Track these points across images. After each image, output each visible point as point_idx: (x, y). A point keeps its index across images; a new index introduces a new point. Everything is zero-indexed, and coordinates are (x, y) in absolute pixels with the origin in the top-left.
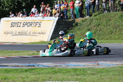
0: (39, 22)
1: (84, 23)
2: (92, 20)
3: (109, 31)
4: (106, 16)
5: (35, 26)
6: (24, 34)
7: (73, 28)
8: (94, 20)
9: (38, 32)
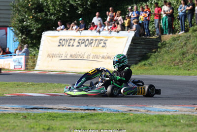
0: (104, 39)
1: (176, 42)
2: (188, 39)
5: (97, 46)
6: (79, 58)
7: (159, 50)
8: (192, 38)
9: (101, 56)
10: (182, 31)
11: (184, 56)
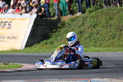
0: (9, 21)
1: (74, 22)
2: (85, 19)
3: (111, 34)
4: (106, 13)
5: (3, 27)
7: (59, 30)
8: (88, 18)
9: (7, 36)
10: (79, 12)
11: (82, 35)
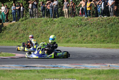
1: (12, 27)
2: (19, 25)
3: (36, 35)
4: (32, 21)
7: (2, 31)
8: (21, 25)
11: (18, 35)
